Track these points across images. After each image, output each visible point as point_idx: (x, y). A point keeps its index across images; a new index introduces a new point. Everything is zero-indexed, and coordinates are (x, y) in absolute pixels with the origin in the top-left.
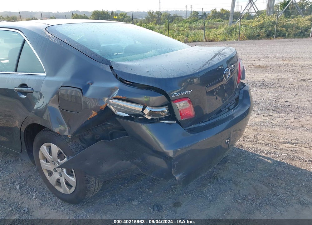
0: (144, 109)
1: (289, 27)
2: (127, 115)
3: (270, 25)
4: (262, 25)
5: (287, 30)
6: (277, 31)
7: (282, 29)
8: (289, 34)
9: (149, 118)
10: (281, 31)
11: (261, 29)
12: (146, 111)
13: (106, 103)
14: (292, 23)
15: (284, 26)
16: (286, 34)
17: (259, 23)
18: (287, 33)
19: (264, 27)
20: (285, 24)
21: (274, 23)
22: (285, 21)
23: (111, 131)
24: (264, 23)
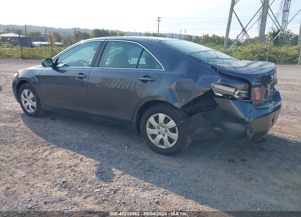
0: (235, 91)
1: (279, 54)
2: (222, 95)
3: (262, 52)
4: (255, 51)
5: (278, 57)
6: (269, 58)
7: (272, 56)
8: (279, 61)
9: (237, 97)
10: (272, 57)
11: (254, 54)
12: (237, 93)
13: (212, 87)
14: (282, 51)
15: (274, 54)
16: (276, 60)
17: (252, 49)
18: (278, 59)
19: (256, 53)
20: (275, 51)
21: (266, 50)
22: (275, 49)
23: (201, 108)
24: (257, 49)
